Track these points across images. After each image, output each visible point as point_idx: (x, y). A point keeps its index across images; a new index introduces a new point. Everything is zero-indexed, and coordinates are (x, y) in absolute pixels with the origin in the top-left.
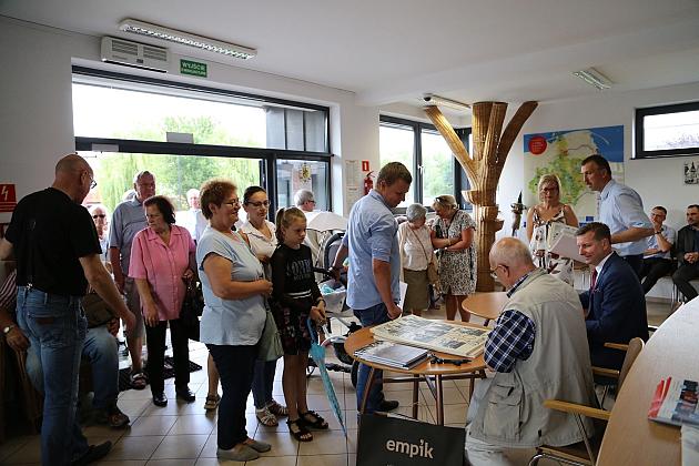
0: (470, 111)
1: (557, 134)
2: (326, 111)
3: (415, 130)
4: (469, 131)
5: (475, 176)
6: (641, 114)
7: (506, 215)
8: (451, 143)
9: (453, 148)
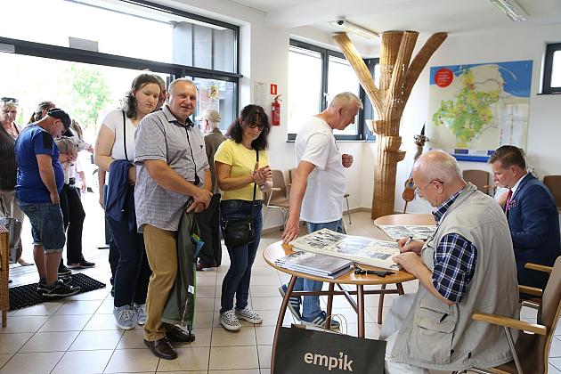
0: (379, 41)
1: (464, 67)
2: (236, 29)
3: (323, 55)
4: (377, 61)
5: (380, 107)
6: (551, 49)
7: (408, 146)
8: (359, 71)
9: (360, 76)
